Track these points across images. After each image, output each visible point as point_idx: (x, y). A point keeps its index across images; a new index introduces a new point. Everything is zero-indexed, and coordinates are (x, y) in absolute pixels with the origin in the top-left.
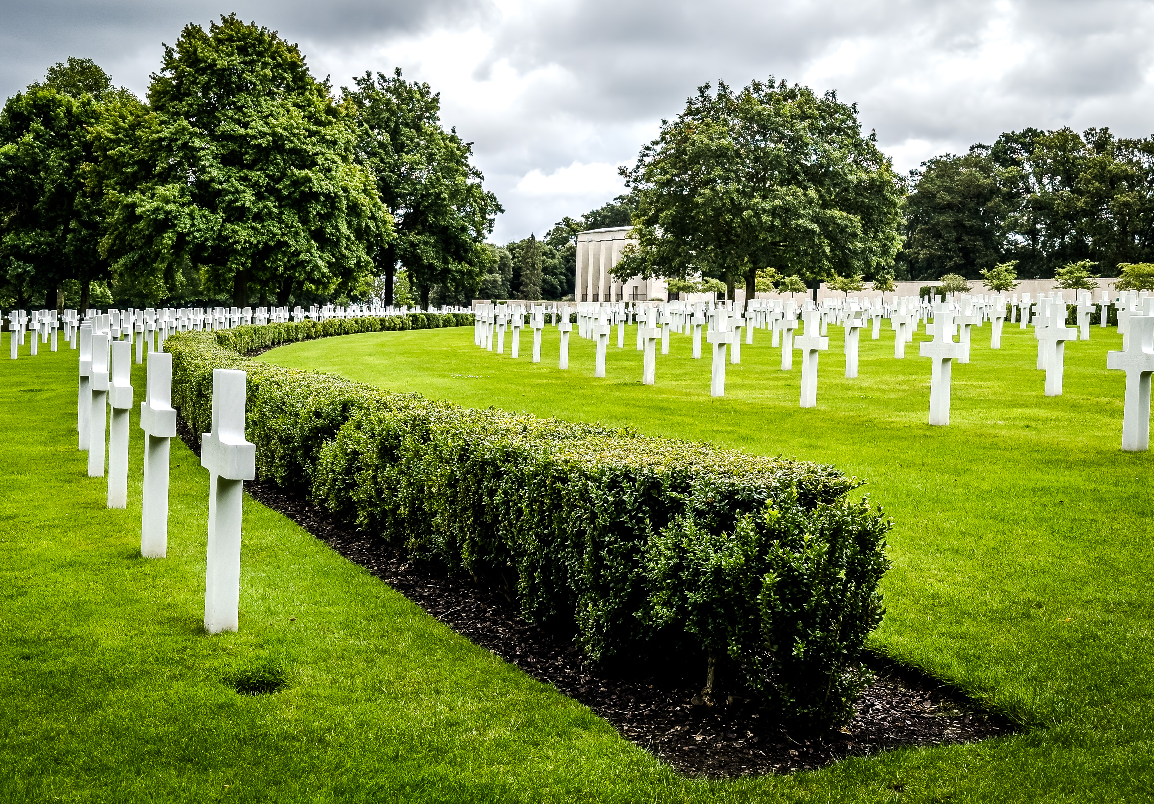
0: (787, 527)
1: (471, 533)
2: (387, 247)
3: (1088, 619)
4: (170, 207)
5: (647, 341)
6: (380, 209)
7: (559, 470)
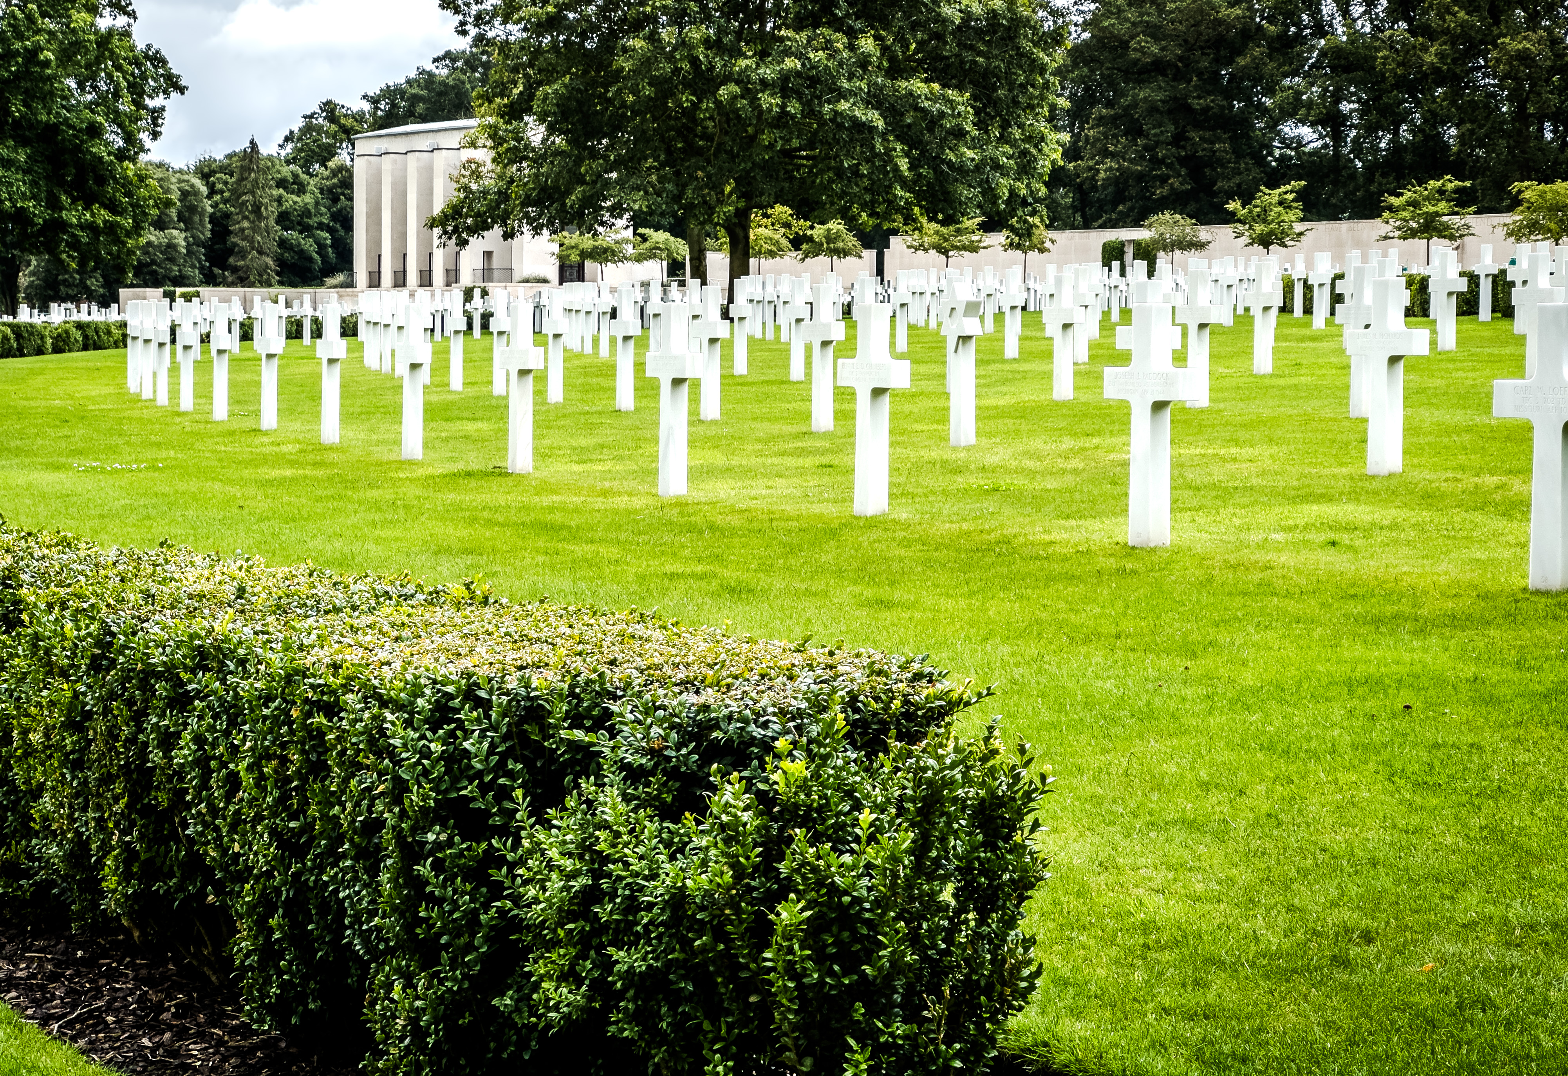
0: (825, 797)
1: (123, 833)
3: (1470, 963)
5: (514, 376)
7: (320, 685)
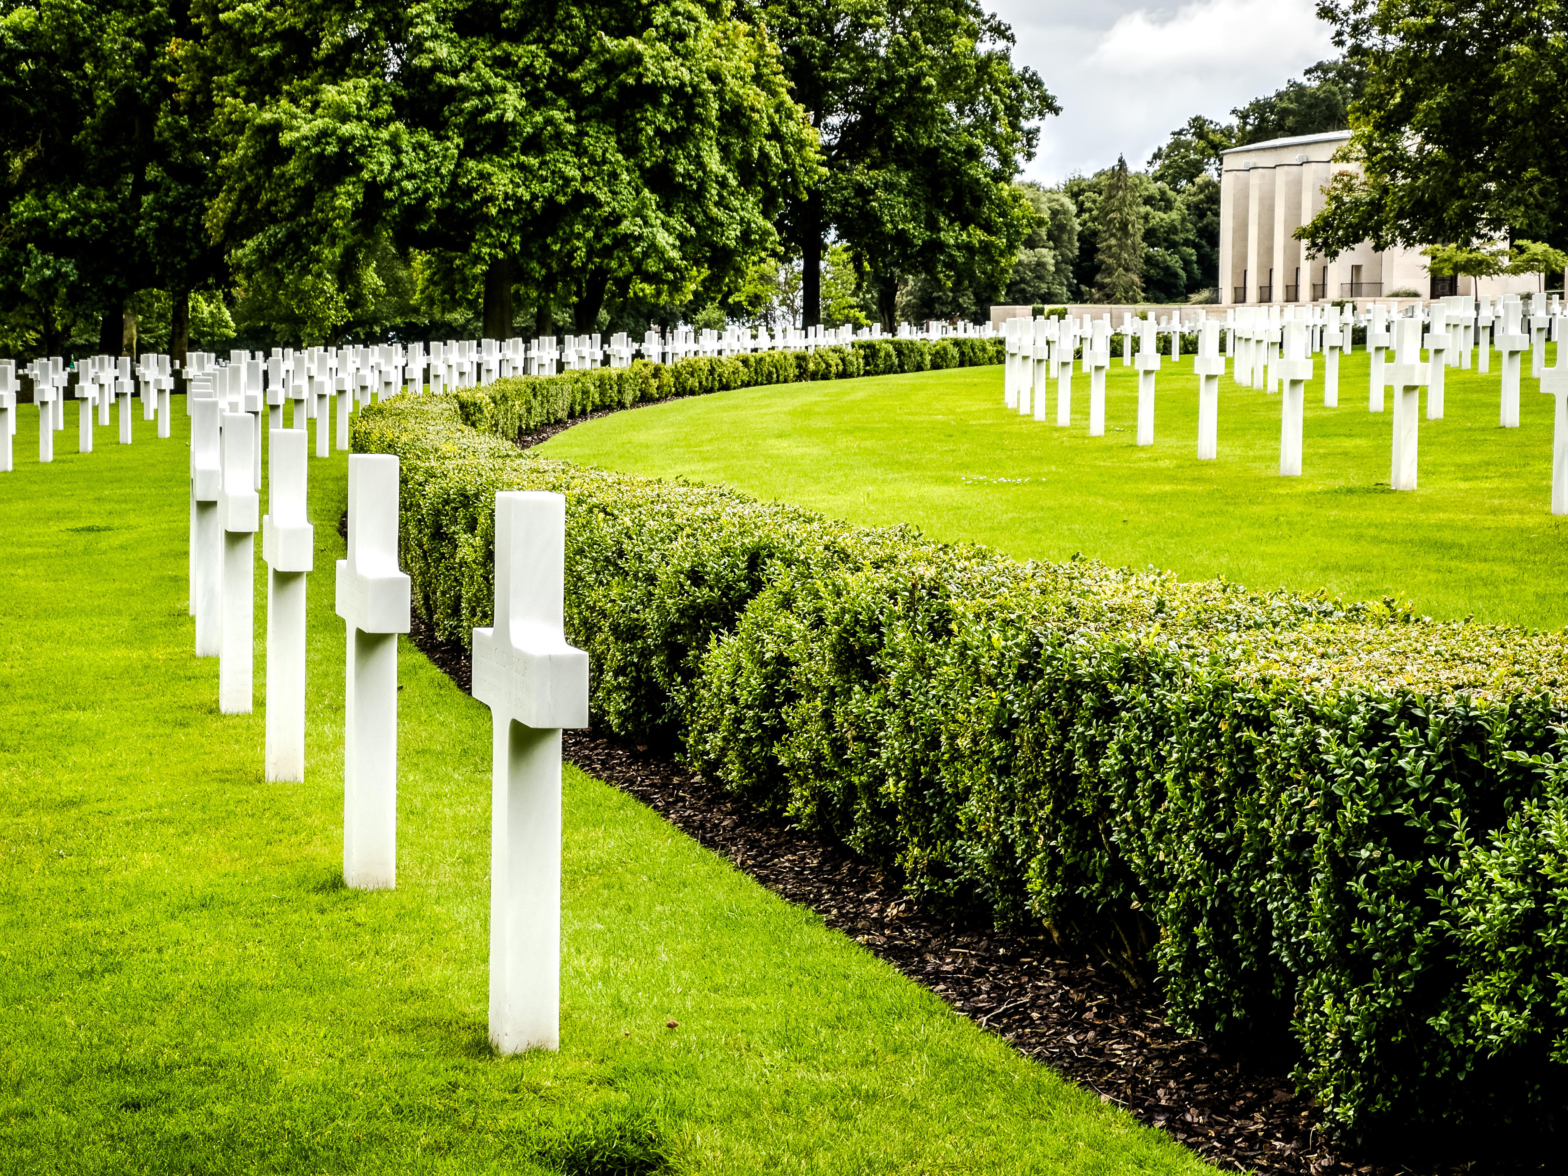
1: (1048, 837)
2: (805, 197)
4: (348, 129)
5: (1398, 392)
6: (790, 117)
7: (1249, 700)
